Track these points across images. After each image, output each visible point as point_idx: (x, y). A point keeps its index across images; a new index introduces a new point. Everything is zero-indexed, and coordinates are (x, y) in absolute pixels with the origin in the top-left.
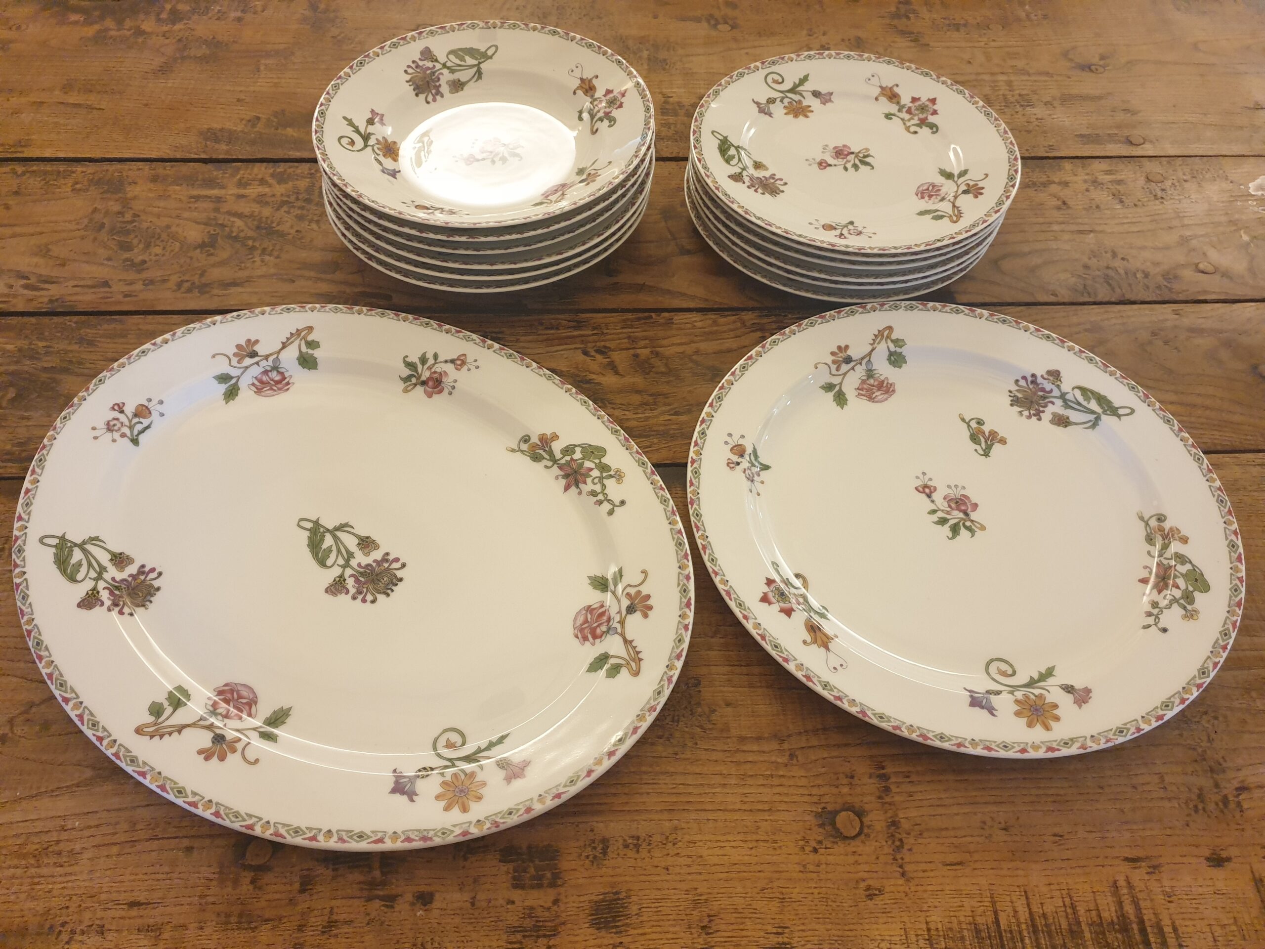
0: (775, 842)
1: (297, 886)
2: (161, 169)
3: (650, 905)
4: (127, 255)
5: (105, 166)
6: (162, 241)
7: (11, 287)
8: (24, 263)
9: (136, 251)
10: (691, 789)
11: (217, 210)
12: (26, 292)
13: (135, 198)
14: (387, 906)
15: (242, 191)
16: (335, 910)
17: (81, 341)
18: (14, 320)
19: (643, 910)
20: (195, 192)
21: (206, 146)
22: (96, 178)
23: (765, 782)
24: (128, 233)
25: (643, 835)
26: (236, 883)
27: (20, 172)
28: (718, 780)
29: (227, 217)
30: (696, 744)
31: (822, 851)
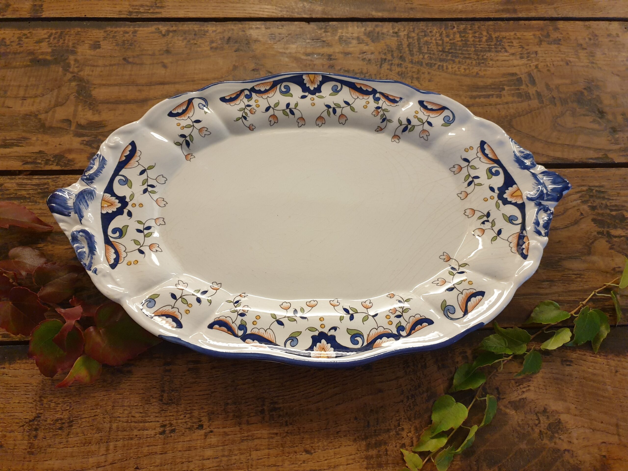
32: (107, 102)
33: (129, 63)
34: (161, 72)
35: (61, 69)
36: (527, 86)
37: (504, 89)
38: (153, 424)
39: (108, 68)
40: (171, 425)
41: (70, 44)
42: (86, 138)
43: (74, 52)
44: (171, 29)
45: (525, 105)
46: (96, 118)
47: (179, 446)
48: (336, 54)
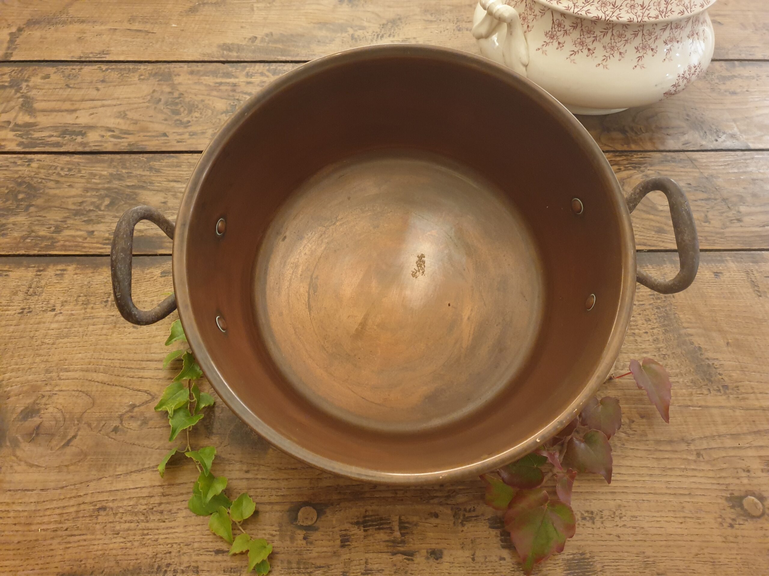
0: (699, 518)
1: (338, 542)
2: (194, 66)
3: (610, 564)
4: (177, 117)
5: (159, 65)
6: (200, 109)
7: (103, 136)
8: (112, 122)
9: (183, 115)
10: (626, 478)
11: (234, 91)
12: (112, 139)
13: (180, 84)
14: (408, 560)
15: (249, 80)
16: (369, 561)
17: (151, 169)
18: (106, 157)
19: (606, 567)
20: (219, 80)
21: (223, 53)
22: (154, 72)
23: (682, 473)
24: (177, 104)
25: (595, 510)
26: (292, 539)
27: (104, 69)
28: (645, 471)
29: (241, 95)
30: (624, 445)
31: (737, 526)
32: (43, 111)
33: (69, 87)
34: (93, 93)
35: (13, 91)
38: (15, 307)
39: (51, 91)
40: (29, 308)
41: (27, 76)
42: (19, 133)
43: (27, 81)
44: (111, 68)
46: (32, 120)
47: (32, 321)
48: (240, 83)
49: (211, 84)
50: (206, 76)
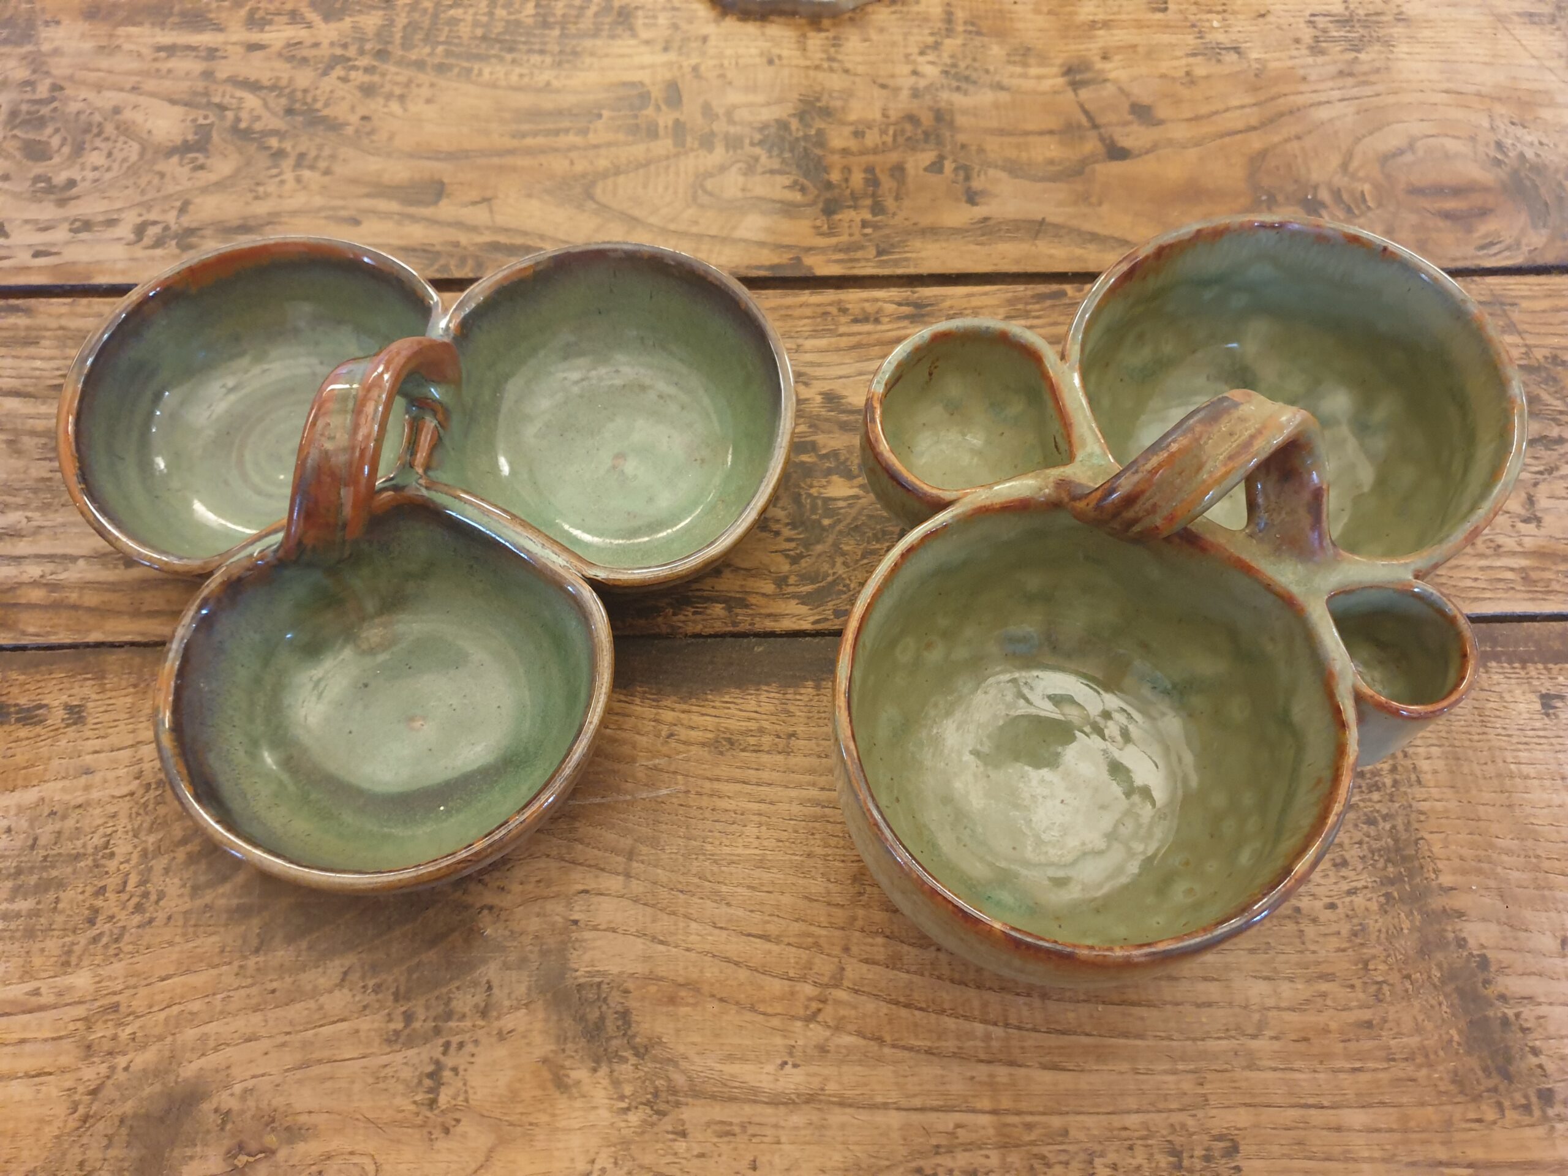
36: (658, 108)
37: (600, 116)
45: (639, 150)
48: (229, 47)
49: (145, 51)
50: (134, 24)
